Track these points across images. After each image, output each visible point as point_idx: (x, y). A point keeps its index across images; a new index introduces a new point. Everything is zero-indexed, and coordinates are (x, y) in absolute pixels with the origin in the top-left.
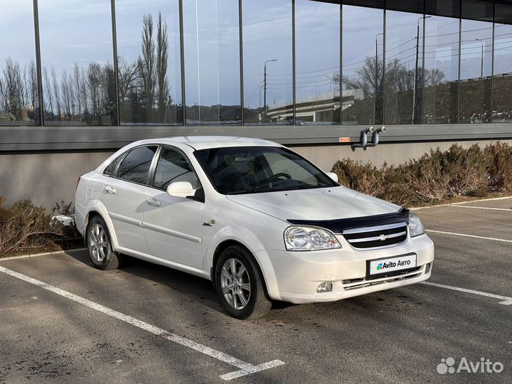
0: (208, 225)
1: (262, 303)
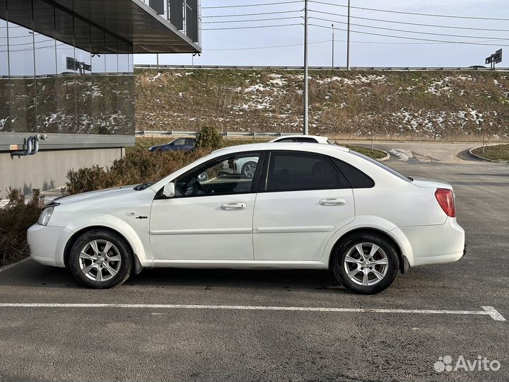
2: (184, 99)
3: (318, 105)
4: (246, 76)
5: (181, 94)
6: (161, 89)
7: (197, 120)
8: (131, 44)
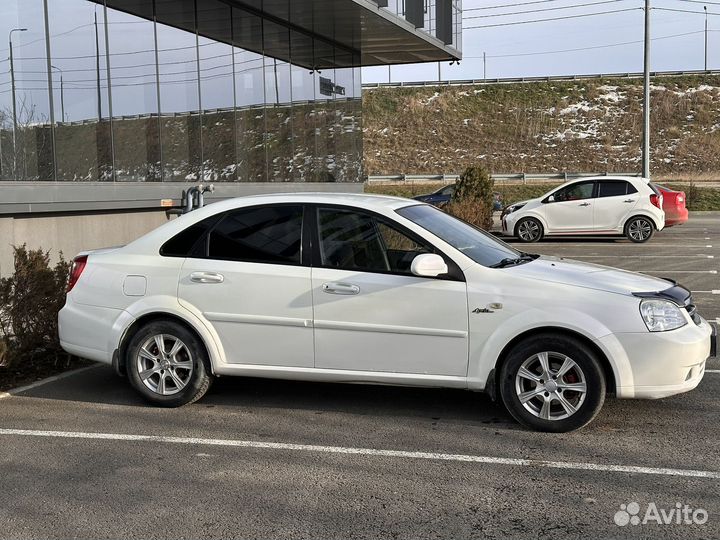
0: (485, 311)
2: (471, 129)
3: (674, 129)
4: (562, 91)
5: (466, 120)
6: (439, 115)
7: (488, 158)
8: (358, 53)
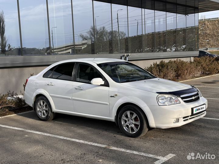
0: (113, 97)
1: (146, 130)
